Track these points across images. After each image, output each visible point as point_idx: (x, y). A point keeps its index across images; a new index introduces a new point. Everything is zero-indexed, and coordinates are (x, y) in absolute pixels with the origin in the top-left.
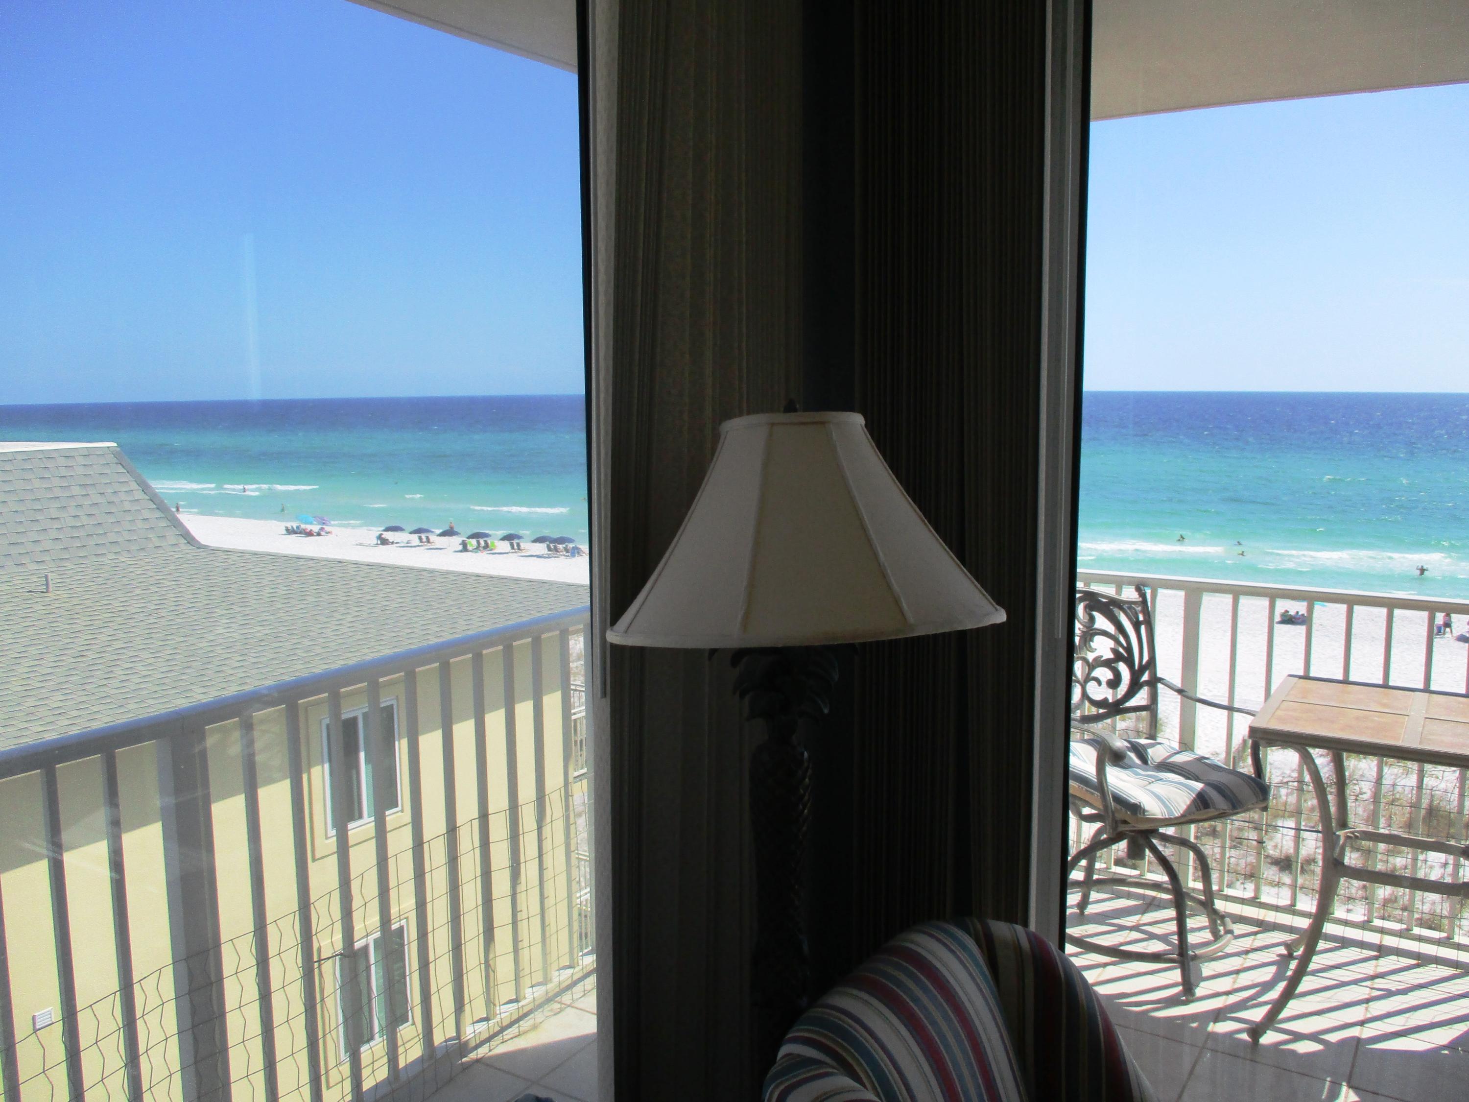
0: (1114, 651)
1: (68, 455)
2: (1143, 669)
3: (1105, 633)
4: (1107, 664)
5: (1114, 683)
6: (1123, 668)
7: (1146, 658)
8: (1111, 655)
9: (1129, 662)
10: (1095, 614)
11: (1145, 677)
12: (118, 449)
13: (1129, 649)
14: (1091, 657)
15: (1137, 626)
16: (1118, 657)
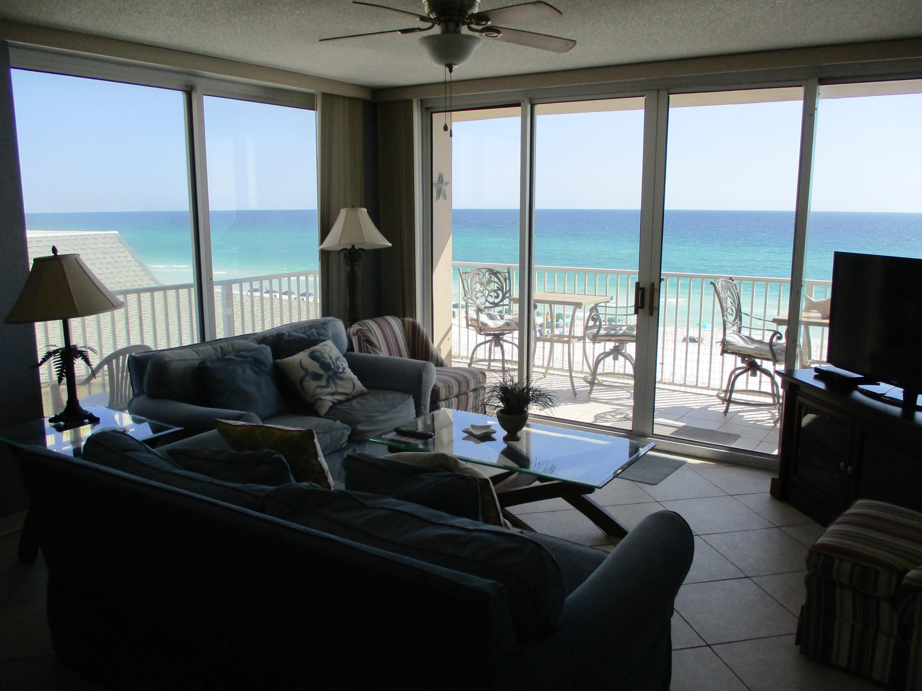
0: (497, 287)
1: (95, 238)
2: (506, 293)
3: (495, 282)
4: (495, 291)
5: (497, 297)
6: (499, 292)
7: (508, 289)
8: (496, 288)
9: (502, 290)
10: (491, 275)
11: (508, 295)
12: (119, 235)
13: (502, 287)
14: (489, 289)
15: (505, 279)
16: (499, 289)
